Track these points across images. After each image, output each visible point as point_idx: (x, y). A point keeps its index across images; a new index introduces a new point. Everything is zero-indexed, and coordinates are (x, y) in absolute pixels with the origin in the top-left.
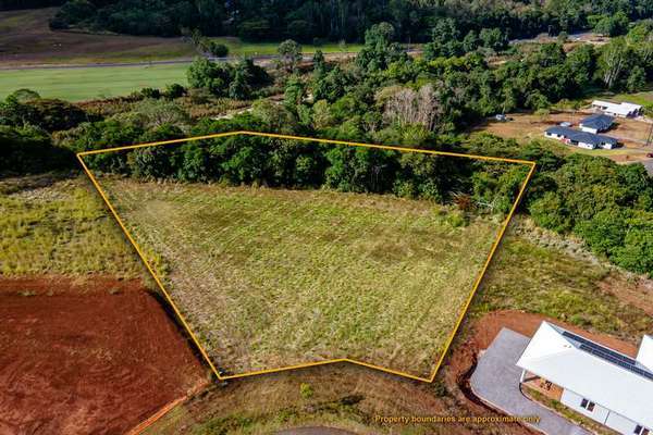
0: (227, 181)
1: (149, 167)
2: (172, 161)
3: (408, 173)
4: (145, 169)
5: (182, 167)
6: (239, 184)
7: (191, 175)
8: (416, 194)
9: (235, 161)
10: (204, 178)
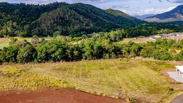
0: (52, 61)
1: (25, 59)
2: (34, 56)
3: (107, 52)
4: (23, 60)
5: (36, 58)
6: (56, 62)
7: (40, 60)
8: (110, 57)
9: (57, 53)
10: (44, 61)
